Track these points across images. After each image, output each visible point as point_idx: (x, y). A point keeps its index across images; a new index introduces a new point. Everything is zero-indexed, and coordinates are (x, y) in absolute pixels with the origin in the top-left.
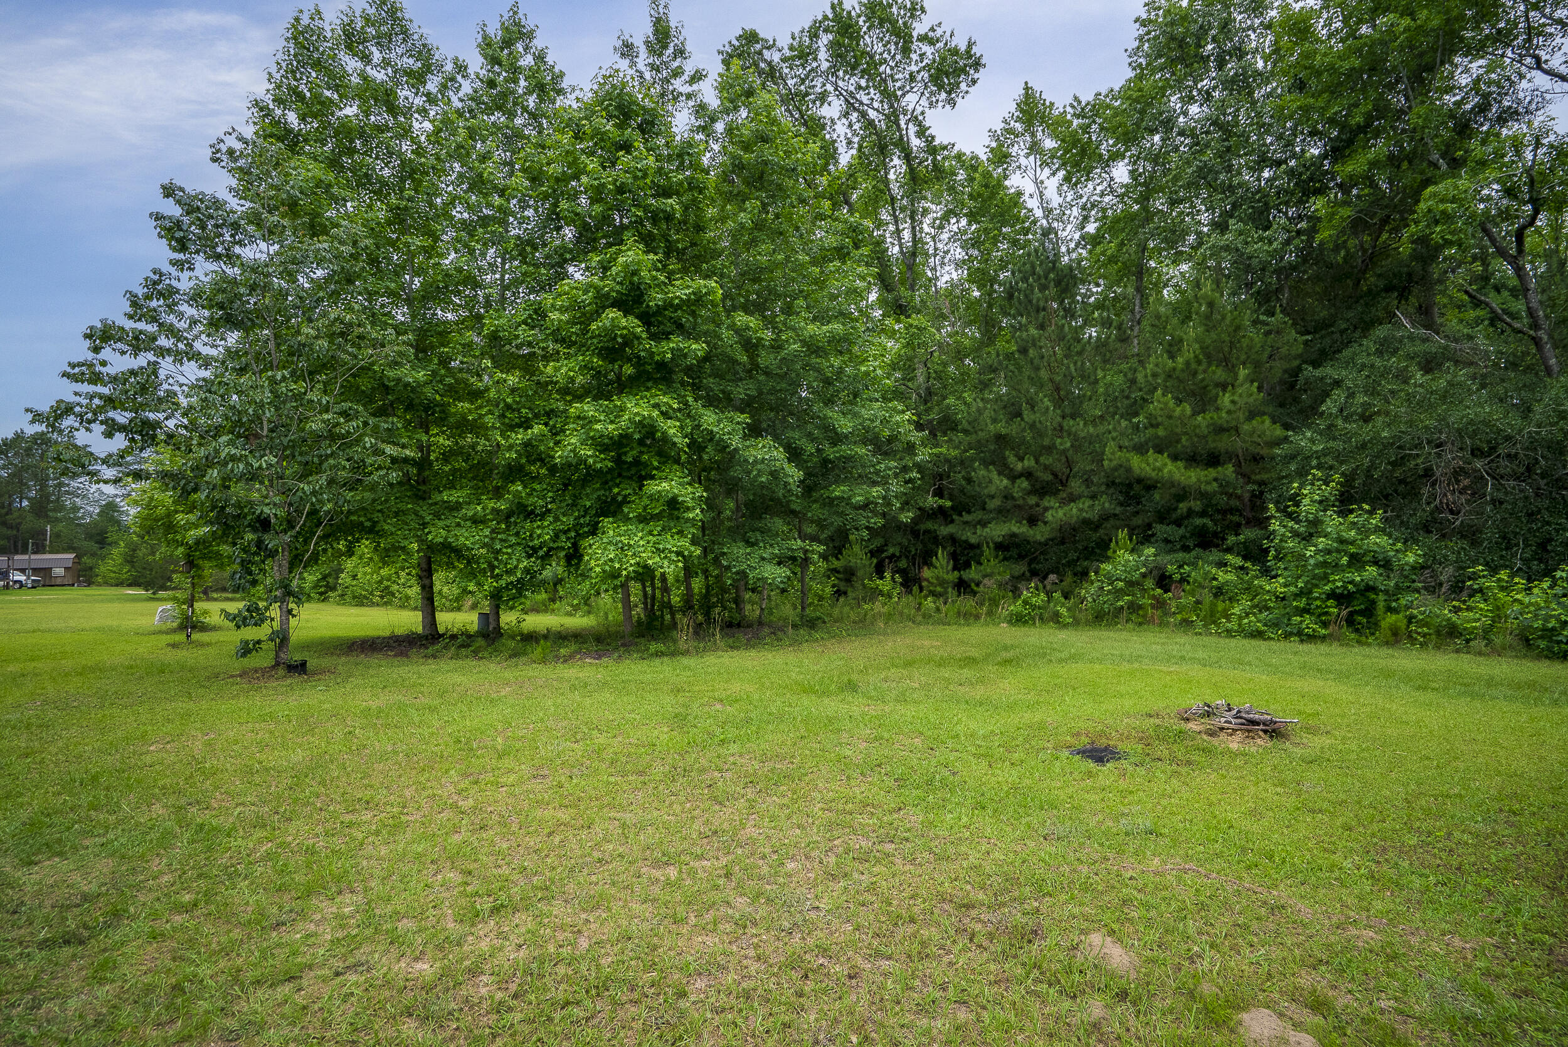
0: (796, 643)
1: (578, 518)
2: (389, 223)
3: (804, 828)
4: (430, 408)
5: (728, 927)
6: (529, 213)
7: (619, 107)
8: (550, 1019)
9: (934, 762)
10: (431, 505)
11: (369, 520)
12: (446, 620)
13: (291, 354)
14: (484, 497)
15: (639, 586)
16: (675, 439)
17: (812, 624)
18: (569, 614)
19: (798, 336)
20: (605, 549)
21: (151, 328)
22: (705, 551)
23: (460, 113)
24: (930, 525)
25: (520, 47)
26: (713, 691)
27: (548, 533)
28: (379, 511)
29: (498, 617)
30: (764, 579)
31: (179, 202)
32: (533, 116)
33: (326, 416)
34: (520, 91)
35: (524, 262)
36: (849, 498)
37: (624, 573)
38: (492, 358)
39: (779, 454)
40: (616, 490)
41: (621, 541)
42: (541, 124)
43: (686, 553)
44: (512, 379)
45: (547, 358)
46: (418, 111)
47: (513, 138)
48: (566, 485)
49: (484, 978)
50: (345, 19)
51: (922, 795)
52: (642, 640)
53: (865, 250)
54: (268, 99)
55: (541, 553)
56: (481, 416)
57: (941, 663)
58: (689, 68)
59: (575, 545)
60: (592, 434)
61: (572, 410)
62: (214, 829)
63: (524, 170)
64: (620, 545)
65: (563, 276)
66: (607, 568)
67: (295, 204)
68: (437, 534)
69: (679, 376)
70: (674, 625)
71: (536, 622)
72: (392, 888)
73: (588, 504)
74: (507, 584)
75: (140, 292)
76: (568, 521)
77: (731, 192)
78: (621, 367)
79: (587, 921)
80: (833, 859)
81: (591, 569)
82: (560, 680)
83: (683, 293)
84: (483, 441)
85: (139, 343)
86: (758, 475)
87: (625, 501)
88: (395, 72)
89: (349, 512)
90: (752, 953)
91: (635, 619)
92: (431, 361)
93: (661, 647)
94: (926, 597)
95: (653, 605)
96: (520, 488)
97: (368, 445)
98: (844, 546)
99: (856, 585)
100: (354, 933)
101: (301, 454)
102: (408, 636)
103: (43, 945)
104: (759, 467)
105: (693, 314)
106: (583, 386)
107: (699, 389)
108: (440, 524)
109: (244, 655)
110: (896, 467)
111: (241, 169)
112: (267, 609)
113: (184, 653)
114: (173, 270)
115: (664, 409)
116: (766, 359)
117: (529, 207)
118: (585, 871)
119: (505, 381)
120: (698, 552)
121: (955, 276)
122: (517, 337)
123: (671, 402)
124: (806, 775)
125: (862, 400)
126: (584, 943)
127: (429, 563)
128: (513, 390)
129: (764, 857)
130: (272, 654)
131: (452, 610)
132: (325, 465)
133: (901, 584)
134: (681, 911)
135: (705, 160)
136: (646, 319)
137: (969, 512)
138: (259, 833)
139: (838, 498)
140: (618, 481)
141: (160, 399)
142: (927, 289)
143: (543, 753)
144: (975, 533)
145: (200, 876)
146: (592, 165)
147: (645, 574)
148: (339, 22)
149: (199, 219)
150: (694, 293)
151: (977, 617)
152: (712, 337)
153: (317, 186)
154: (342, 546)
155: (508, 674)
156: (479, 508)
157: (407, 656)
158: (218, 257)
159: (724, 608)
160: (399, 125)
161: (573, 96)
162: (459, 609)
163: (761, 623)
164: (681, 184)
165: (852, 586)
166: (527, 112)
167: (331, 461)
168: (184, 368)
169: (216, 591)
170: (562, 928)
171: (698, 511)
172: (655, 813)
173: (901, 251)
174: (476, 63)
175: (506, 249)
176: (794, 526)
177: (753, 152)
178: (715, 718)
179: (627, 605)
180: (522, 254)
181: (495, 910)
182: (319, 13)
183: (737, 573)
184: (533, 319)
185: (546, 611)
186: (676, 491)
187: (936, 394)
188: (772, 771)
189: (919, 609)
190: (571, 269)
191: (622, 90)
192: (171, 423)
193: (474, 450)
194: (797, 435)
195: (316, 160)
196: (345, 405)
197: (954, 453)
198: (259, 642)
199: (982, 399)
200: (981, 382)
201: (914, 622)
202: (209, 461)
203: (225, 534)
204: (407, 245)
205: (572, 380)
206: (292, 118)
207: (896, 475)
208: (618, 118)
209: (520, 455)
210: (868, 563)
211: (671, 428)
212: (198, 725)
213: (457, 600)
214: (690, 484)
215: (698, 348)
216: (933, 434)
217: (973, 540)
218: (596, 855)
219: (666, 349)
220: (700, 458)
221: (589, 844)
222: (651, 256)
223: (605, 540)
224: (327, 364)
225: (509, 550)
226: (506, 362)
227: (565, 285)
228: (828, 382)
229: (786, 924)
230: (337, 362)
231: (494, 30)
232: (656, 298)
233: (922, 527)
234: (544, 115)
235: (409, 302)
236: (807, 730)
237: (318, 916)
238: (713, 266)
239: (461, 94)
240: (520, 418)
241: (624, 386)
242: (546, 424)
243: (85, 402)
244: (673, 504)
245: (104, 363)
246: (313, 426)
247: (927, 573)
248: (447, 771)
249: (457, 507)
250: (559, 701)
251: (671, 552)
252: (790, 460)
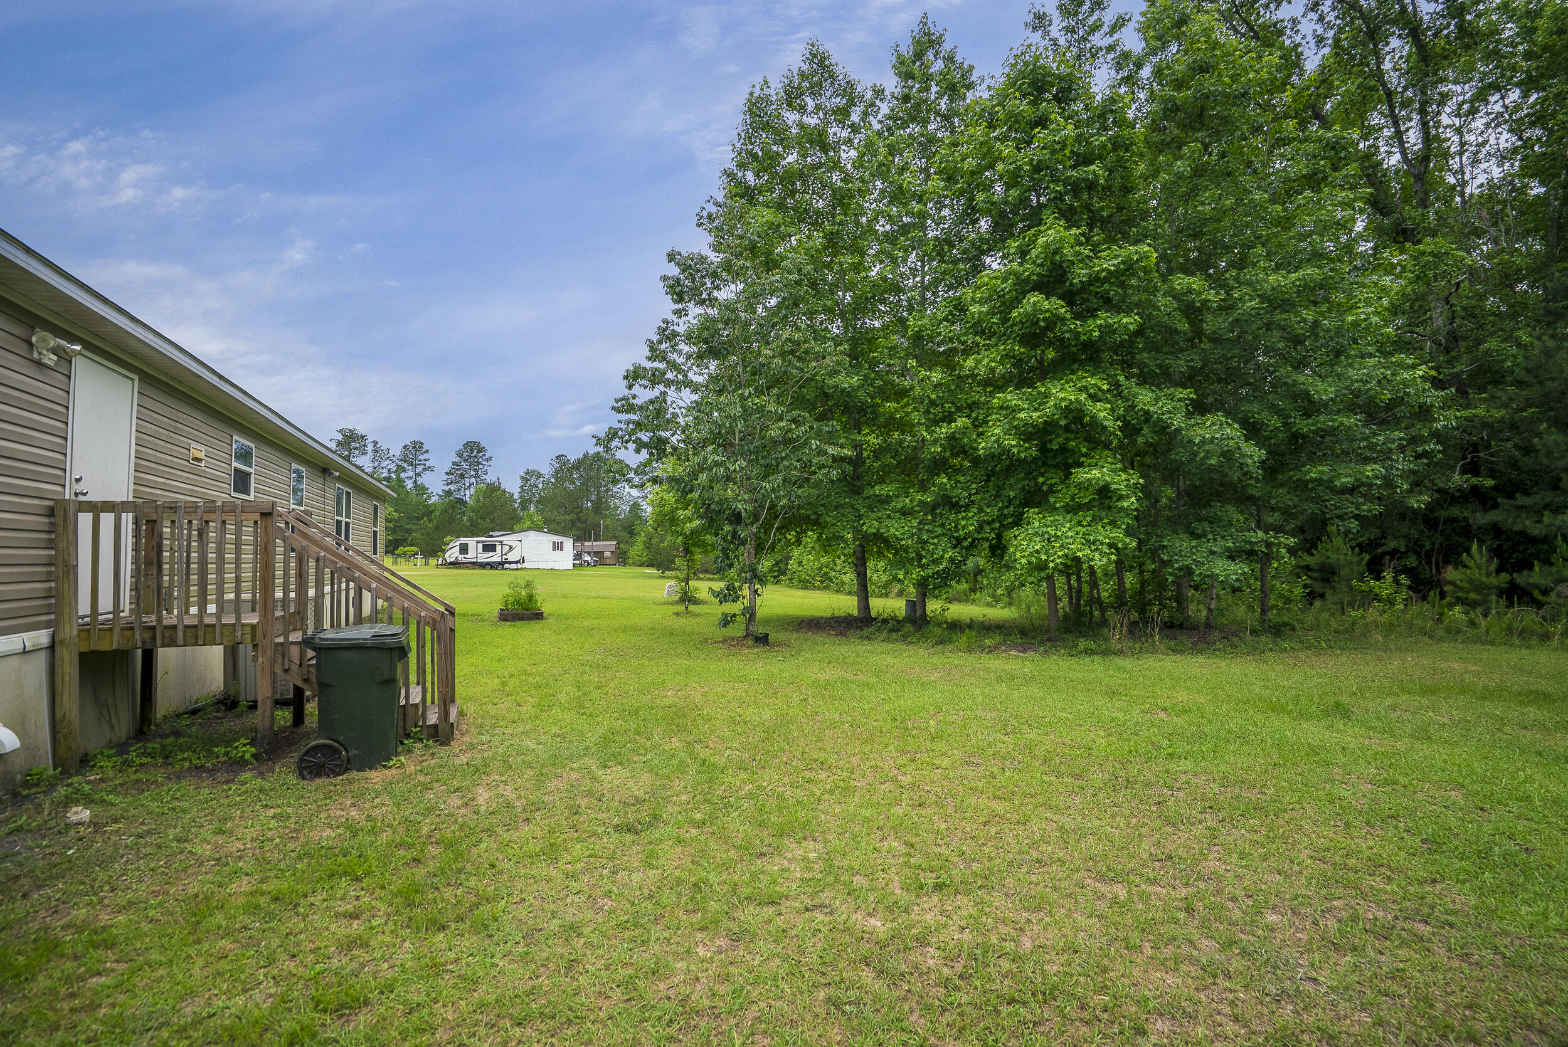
0: (1255, 651)
1: (1002, 508)
2: (825, 248)
3: (1288, 876)
4: (863, 410)
5: (1194, 971)
6: (946, 212)
7: (1033, 83)
8: (996, 1011)
9: (1488, 828)
10: (865, 499)
11: (815, 513)
12: (879, 605)
13: (754, 374)
14: (911, 491)
15: (1063, 579)
16: (1106, 423)
17: (1278, 631)
18: (989, 605)
19: (1255, 290)
20: (1031, 540)
21: (662, 366)
22: (1140, 543)
23: (879, 134)
24: (1456, 512)
25: (930, 55)
26: (1153, 697)
27: (972, 524)
28: (822, 505)
29: (925, 605)
30: (1213, 577)
31: (678, 264)
32: (946, 117)
33: (781, 424)
34: (933, 98)
35: (942, 261)
36: (1331, 481)
37: (1051, 565)
38: (916, 357)
39: (1233, 432)
40: (1041, 480)
41: (1047, 532)
42: (952, 124)
43: (1120, 545)
44: (936, 376)
45: (967, 352)
46: (844, 143)
47: (927, 144)
48: (989, 476)
49: (932, 950)
50: (786, 81)
51: (1472, 869)
52: (1070, 636)
53: (1353, 169)
54: (733, 166)
55: (966, 544)
56: (907, 414)
57: (1486, 695)
58: (1109, 17)
59: (999, 537)
60: (1015, 423)
61: (995, 401)
62: (712, 765)
63: (939, 172)
64: (1047, 536)
65: (977, 268)
66: (1033, 559)
67: (755, 247)
68: (870, 526)
69: (1105, 356)
70: (1104, 622)
71: (959, 611)
72: (847, 845)
73: (1012, 494)
74: (934, 573)
75: (655, 338)
76: (992, 512)
77: (1163, 141)
78: (1043, 352)
79: (1029, 921)
80: (1333, 924)
81: (1015, 560)
82: (987, 670)
83: (1110, 265)
84: (909, 438)
85: (656, 378)
86: (1207, 457)
87: (1051, 491)
88: (825, 114)
89: (799, 507)
90: (1227, 1010)
91: (1061, 612)
92: (861, 367)
93: (1091, 644)
94: (1451, 606)
95: (1078, 600)
96: (945, 480)
97: (814, 447)
98: (1319, 539)
99: (1338, 586)
100: (819, 876)
101: (763, 458)
102: (845, 618)
103: (617, 828)
104: (1207, 447)
105: (1122, 285)
106: (1003, 376)
107: (1130, 366)
108: (874, 516)
109: (725, 625)
110: (1401, 439)
111: (716, 228)
112: (740, 589)
113: (684, 620)
114: (674, 318)
115: (1092, 391)
116: (1212, 324)
117: (945, 206)
118: (1024, 869)
119: (929, 378)
120: (1134, 544)
121: (1497, 173)
122: (939, 334)
123: (1100, 384)
124: (1285, 811)
125: (1347, 358)
126: (1027, 944)
127: (863, 552)
128: (938, 386)
129: (1234, 899)
130: (743, 626)
131: (880, 596)
132: (781, 467)
133: (1410, 588)
134: (1135, 937)
135: (1130, 114)
136: (1069, 298)
137: (1526, 493)
138: (743, 775)
139: (1313, 480)
140: (1042, 470)
141: (668, 421)
142: (1447, 202)
143: (974, 741)
144: (1539, 522)
145: (705, 800)
146: (1007, 150)
147: (1073, 565)
148: (781, 85)
149: (691, 274)
150: (1123, 262)
151: (1545, 637)
152: (1145, 308)
153: (770, 229)
154: (791, 536)
155: (935, 660)
156: (907, 501)
157: (845, 636)
158: (703, 302)
159: (1163, 606)
160: (829, 159)
161: (984, 86)
162: (886, 595)
163: (1208, 626)
164: (1103, 146)
165: (1333, 587)
166: (939, 115)
167: (786, 463)
168: (682, 394)
169: (701, 572)
170: (1004, 921)
171: (1133, 499)
172: (1097, 823)
173: (1405, 159)
174: (891, 84)
175: (926, 251)
176: (1251, 515)
177: (1189, 89)
178: (1160, 728)
179: (1053, 599)
180: (941, 254)
181: (938, 887)
182: (766, 82)
183: (1180, 569)
184: (953, 315)
185: (967, 601)
186: (1108, 479)
187: (1465, 339)
188: (1238, 798)
189: (1439, 621)
190: (988, 260)
191: (1035, 65)
192: (674, 439)
193: (901, 446)
194: (1255, 408)
195: (768, 207)
196: (795, 413)
197: (1498, 414)
198: (734, 616)
199: (1552, 336)
200: (1548, 312)
201: (1431, 637)
202: (701, 467)
203: (710, 527)
204: (841, 264)
205: (993, 370)
206: (750, 176)
207: (1402, 449)
208: (1032, 95)
209: (944, 448)
210: (1356, 559)
211: (1101, 412)
212: (696, 679)
213: (885, 587)
214: (1123, 470)
215: (1130, 321)
216: (1462, 392)
217: (1536, 531)
218: (1035, 854)
219: (1093, 328)
220: (1134, 442)
221: (1026, 841)
222: (1074, 231)
223: (1030, 531)
224: (777, 381)
225: (936, 541)
226: (929, 360)
227: (984, 277)
228: (1297, 341)
229: (1272, 989)
230: (788, 377)
231: (907, 49)
232: (1080, 274)
233: (1443, 514)
234: (958, 114)
235: (842, 315)
236: (1281, 756)
237: (789, 855)
238: (1145, 228)
239: (880, 117)
240: (943, 412)
241: (1045, 372)
242: (968, 417)
243: (624, 427)
244: (1105, 493)
245: (634, 397)
246: (773, 433)
247: (1451, 574)
248: (886, 746)
249: (887, 500)
250: (987, 691)
251: (1102, 544)
252: (1247, 439)
